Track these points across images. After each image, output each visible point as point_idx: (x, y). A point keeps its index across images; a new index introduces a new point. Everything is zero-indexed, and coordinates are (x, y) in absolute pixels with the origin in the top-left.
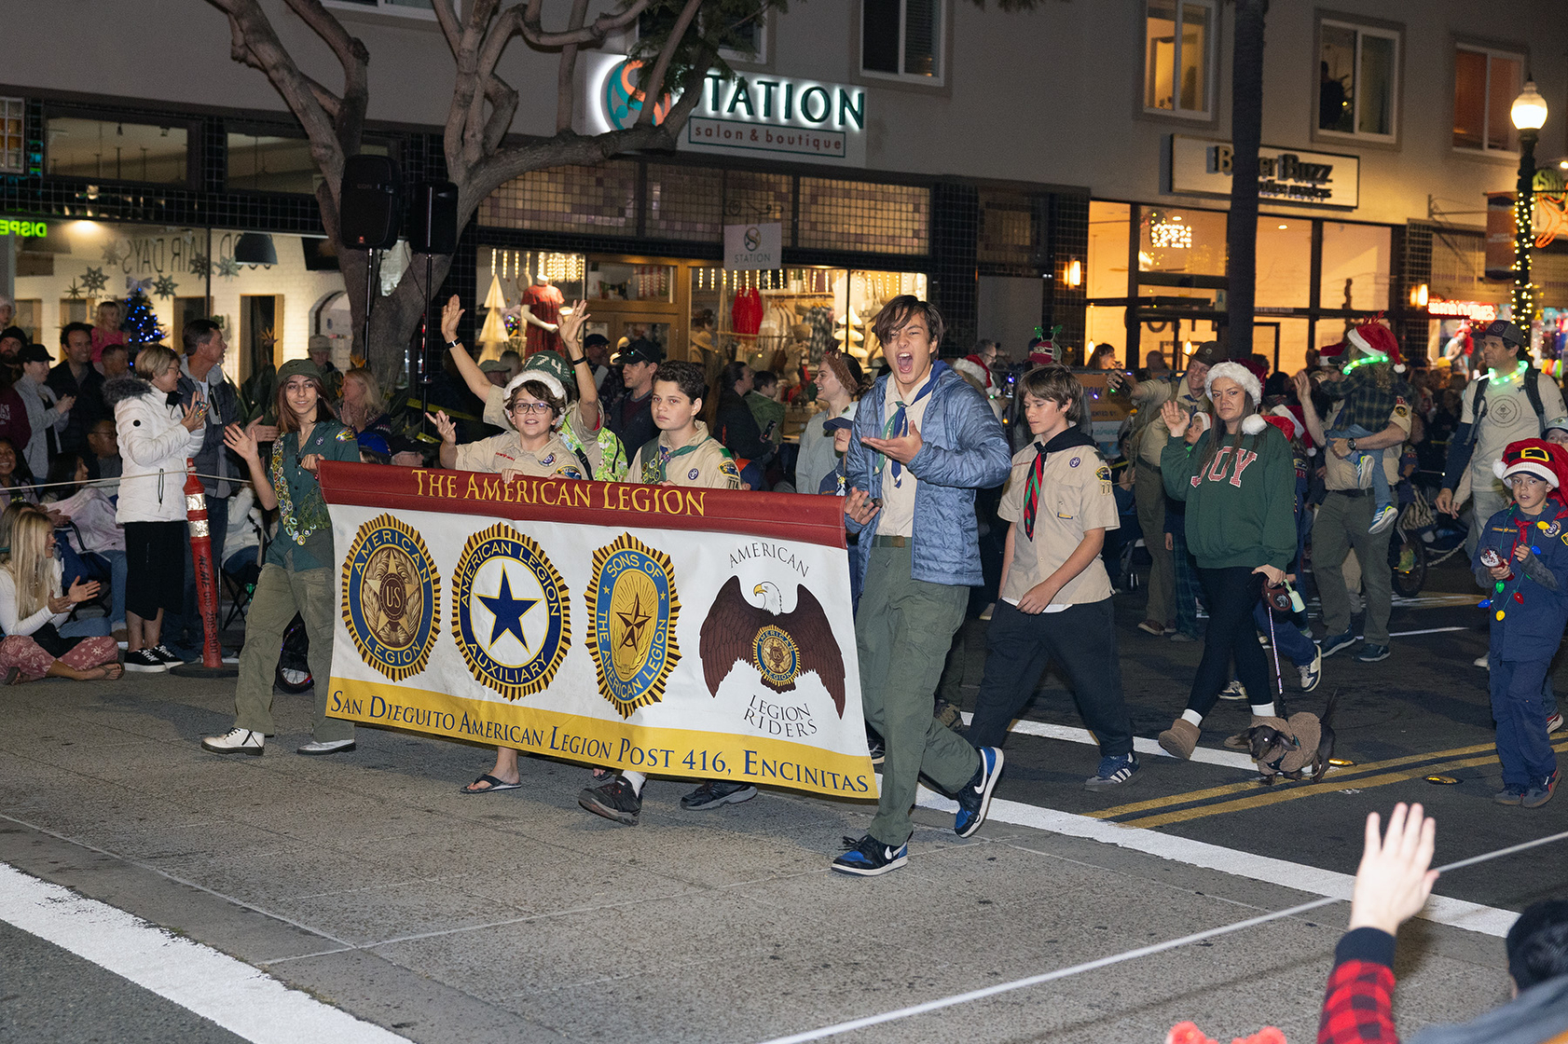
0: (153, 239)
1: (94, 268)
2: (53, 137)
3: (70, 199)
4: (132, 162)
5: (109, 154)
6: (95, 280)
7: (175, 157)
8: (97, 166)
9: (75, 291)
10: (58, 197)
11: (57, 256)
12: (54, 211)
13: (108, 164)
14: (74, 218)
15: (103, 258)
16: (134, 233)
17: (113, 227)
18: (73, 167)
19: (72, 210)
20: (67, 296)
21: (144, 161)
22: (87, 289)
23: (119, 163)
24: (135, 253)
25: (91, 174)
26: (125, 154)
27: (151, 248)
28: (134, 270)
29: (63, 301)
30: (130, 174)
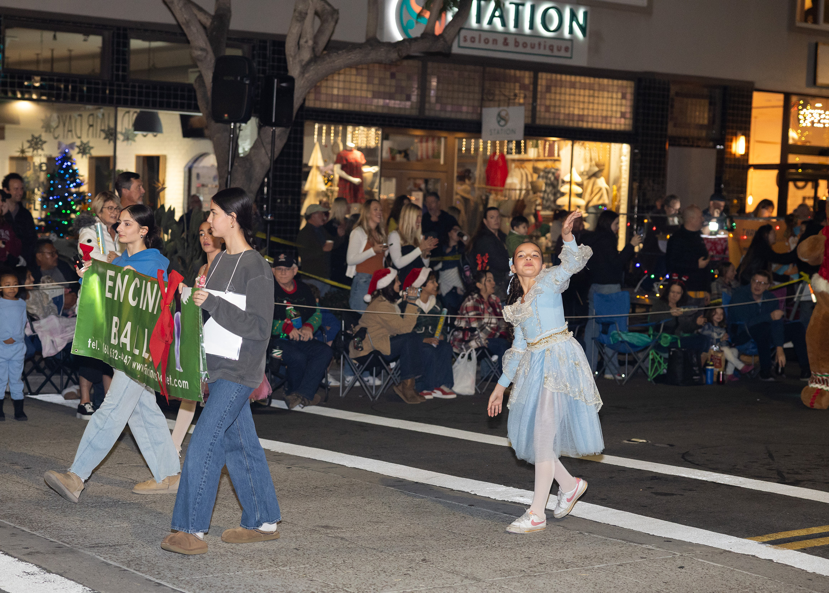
0: (75, 114)
1: (36, 135)
2: (8, 41)
3: (21, 85)
4: (62, 59)
5: (46, 54)
6: (36, 144)
7: (91, 56)
8: (37, 62)
9: (23, 151)
10: (12, 85)
11: (7, 126)
12: (10, 94)
13: (45, 61)
14: (23, 99)
15: (43, 127)
16: (59, 110)
18: (20, 63)
19: (22, 93)
20: (18, 154)
21: (70, 58)
22: (31, 150)
23: (52, 60)
24: (61, 125)
25: (33, 68)
26: (57, 54)
27: (73, 121)
28: (61, 137)
29: (12, 158)
30: (60, 68)
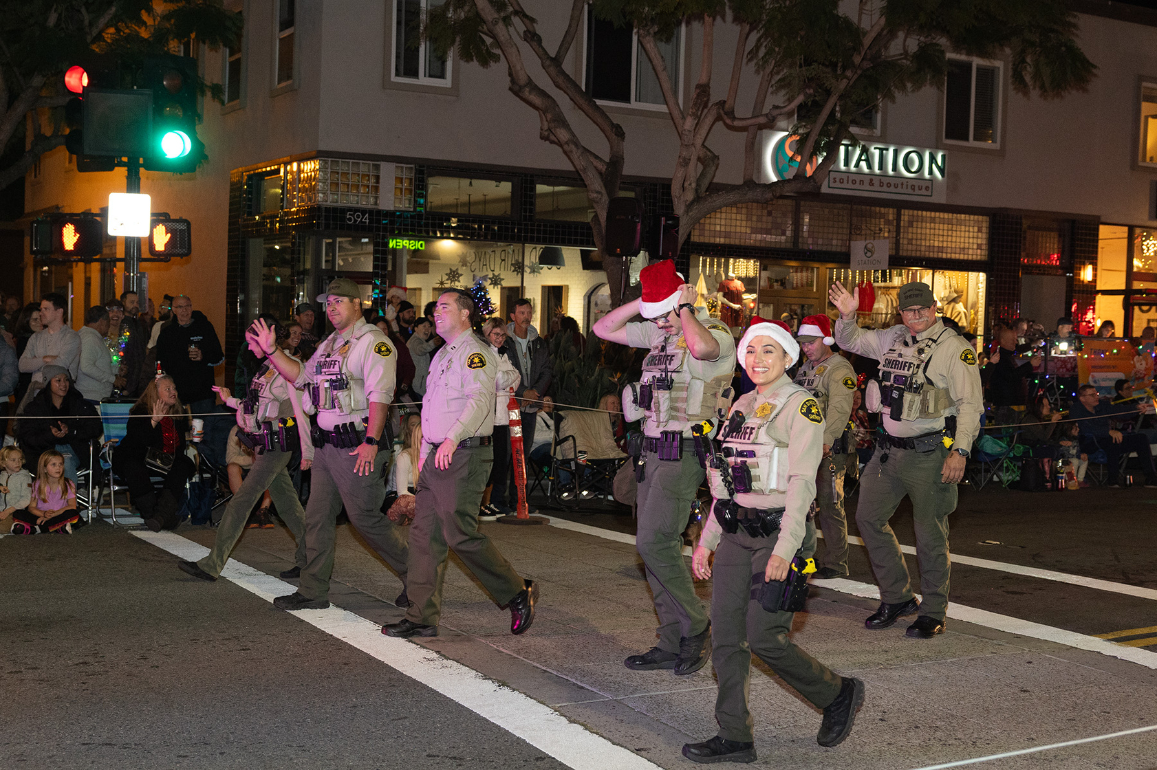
0: (489, 251)
1: (454, 269)
2: (431, 188)
3: (441, 227)
4: (477, 203)
5: (464, 198)
6: (454, 277)
7: (503, 200)
8: (456, 206)
9: (442, 283)
10: (434, 226)
11: (431, 261)
12: (431, 234)
13: (464, 205)
14: (442, 238)
15: (460, 262)
16: (477, 247)
17: (465, 244)
18: (442, 207)
19: (442, 233)
20: (437, 286)
21: (485, 202)
22: (449, 281)
23: (469, 204)
24: (478, 259)
25: (453, 211)
26: (474, 198)
27: (488, 256)
28: (477, 270)
29: (434, 289)
30: (475, 210)
